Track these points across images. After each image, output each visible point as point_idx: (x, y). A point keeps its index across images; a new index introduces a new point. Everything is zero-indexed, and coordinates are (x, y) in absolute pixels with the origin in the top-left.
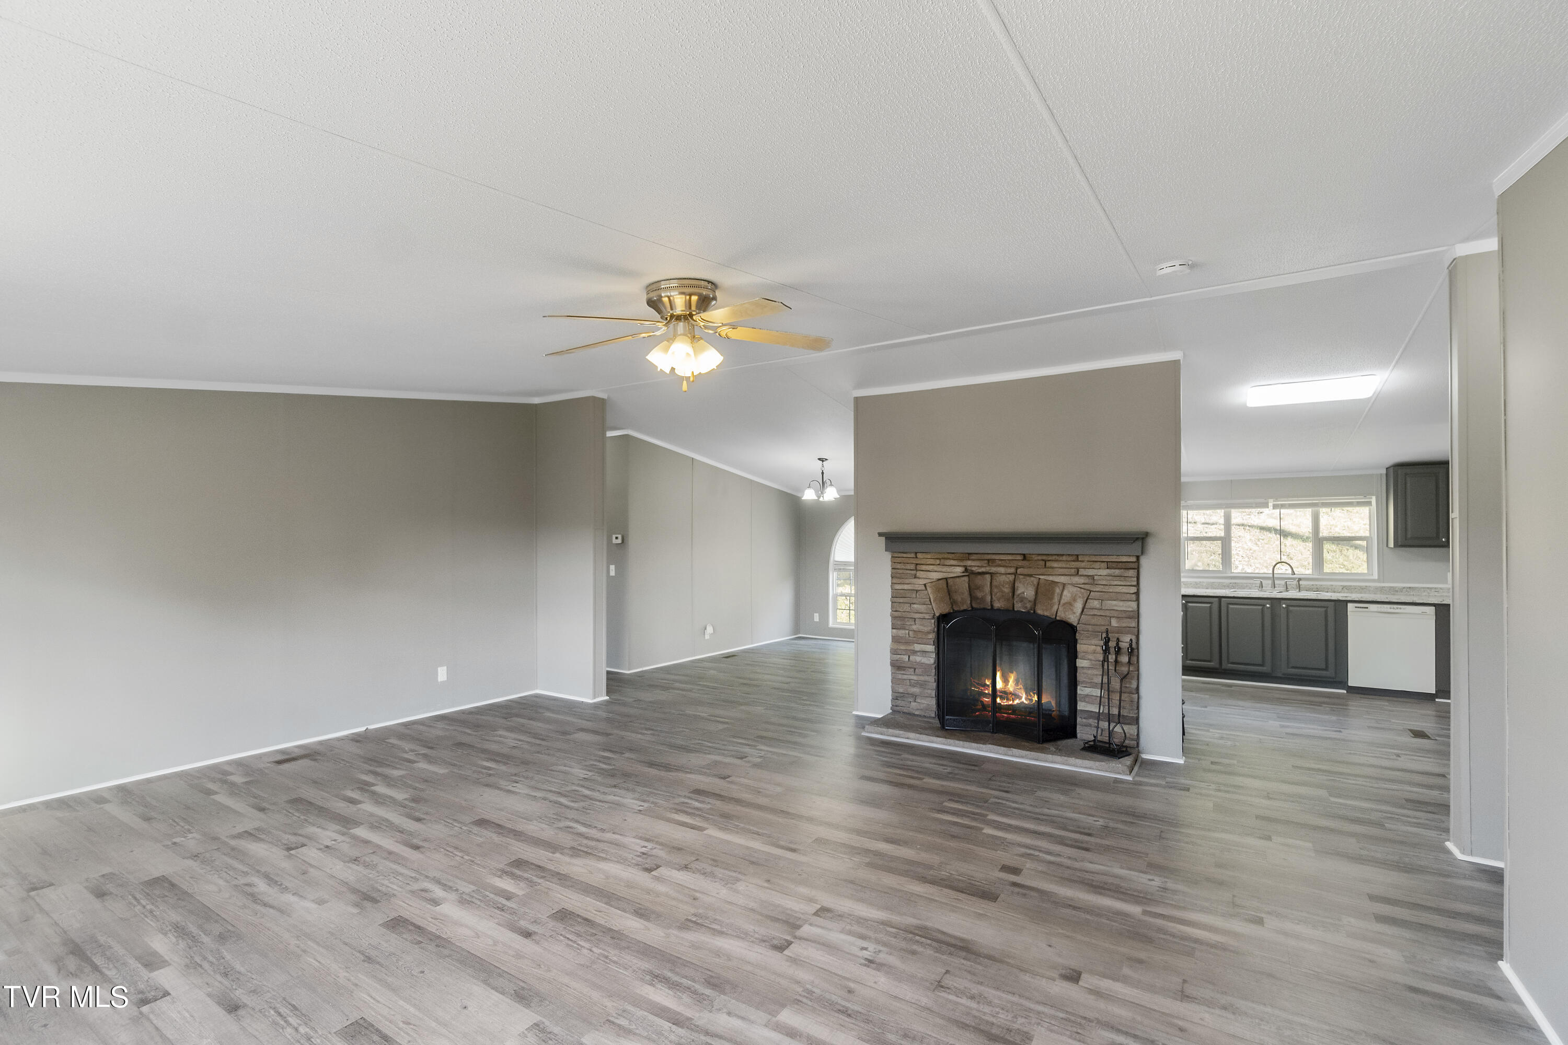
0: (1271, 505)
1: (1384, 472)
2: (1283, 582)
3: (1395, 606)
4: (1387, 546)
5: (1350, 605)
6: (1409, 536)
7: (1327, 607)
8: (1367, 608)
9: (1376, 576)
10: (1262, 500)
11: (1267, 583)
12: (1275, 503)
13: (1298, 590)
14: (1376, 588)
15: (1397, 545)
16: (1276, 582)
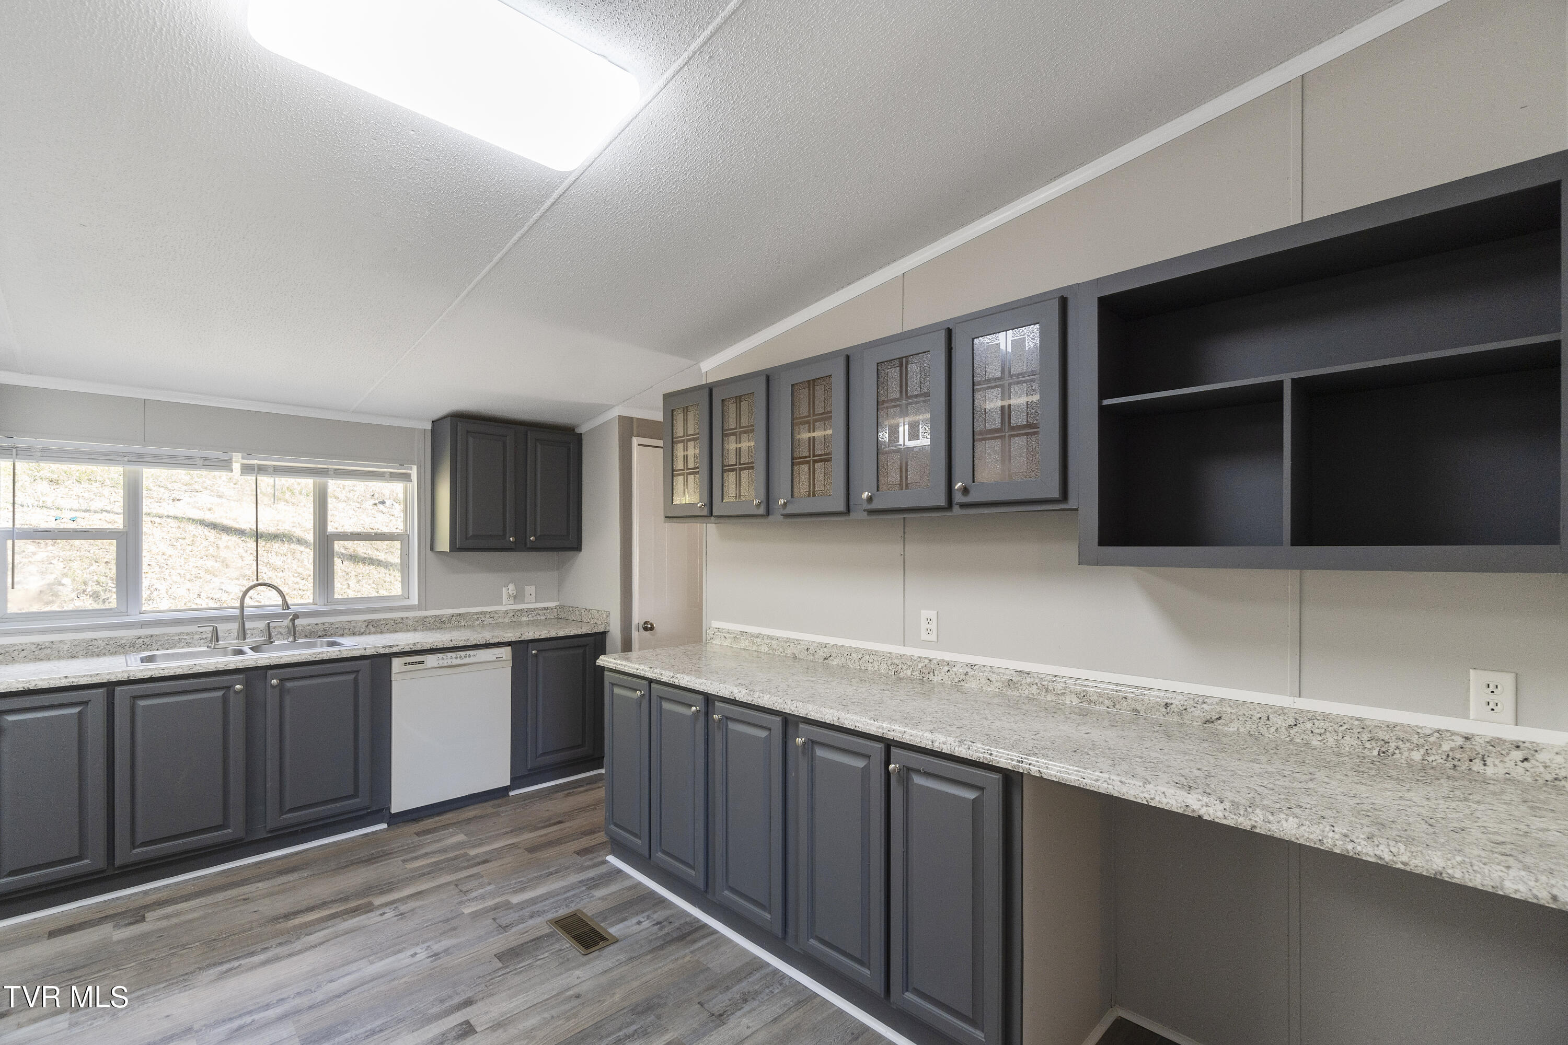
0: (236, 466)
1: (429, 426)
2: (261, 625)
3: (462, 654)
4: (432, 548)
5: (397, 663)
6: (470, 533)
7: (358, 671)
8: (423, 662)
9: (415, 601)
10: (218, 454)
11: (229, 630)
12: (245, 461)
13: (291, 639)
14: (417, 620)
15: (454, 547)
16: (248, 625)
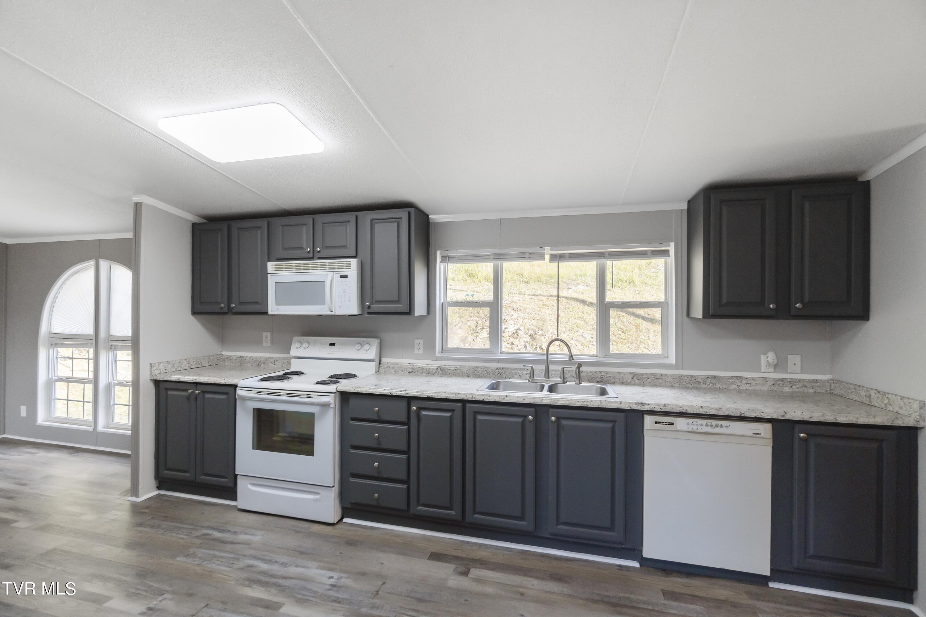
0: (547, 257)
1: (685, 206)
2: (559, 368)
3: (714, 422)
4: (688, 315)
5: (648, 420)
6: (724, 300)
7: (615, 421)
8: (672, 424)
9: (672, 360)
10: (537, 250)
11: (540, 369)
12: (553, 252)
13: (577, 382)
14: (674, 377)
15: (708, 314)
16: (551, 367)
